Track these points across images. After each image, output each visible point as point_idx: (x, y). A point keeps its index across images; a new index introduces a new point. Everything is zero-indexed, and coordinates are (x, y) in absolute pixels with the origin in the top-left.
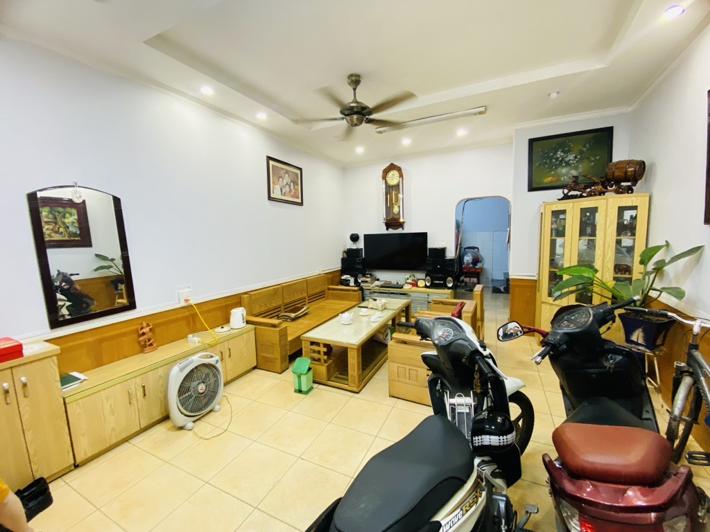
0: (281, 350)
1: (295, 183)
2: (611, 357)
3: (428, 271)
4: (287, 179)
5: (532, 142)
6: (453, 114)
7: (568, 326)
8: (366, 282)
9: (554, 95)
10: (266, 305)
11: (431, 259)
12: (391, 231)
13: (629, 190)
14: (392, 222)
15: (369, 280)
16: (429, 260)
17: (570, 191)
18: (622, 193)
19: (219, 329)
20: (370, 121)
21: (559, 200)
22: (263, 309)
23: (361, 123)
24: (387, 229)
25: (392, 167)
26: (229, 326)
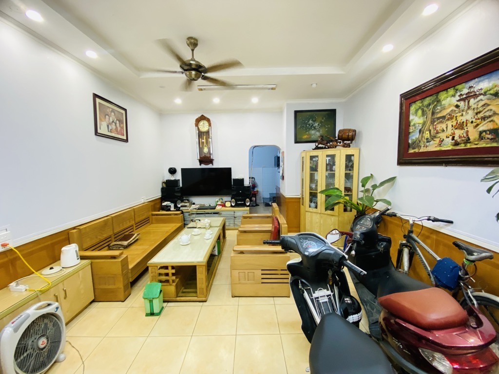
0: (123, 279)
1: (121, 122)
2: (382, 244)
3: (233, 195)
4: (112, 117)
5: (296, 112)
6: (256, 86)
7: (361, 228)
8: (186, 206)
9: (314, 85)
10: (97, 238)
11: (235, 186)
12: (203, 166)
13: (348, 146)
14: (205, 159)
15: (187, 204)
16: (233, 187)
17: (319, 144)
18: (346, 147)
19: (46, 271)
20: (205, 78)
21: (313, 149)
22: (95, 241)
23: (198, 78)
24: (200, 165)
25: (203, 118)
26: (60, 265)
